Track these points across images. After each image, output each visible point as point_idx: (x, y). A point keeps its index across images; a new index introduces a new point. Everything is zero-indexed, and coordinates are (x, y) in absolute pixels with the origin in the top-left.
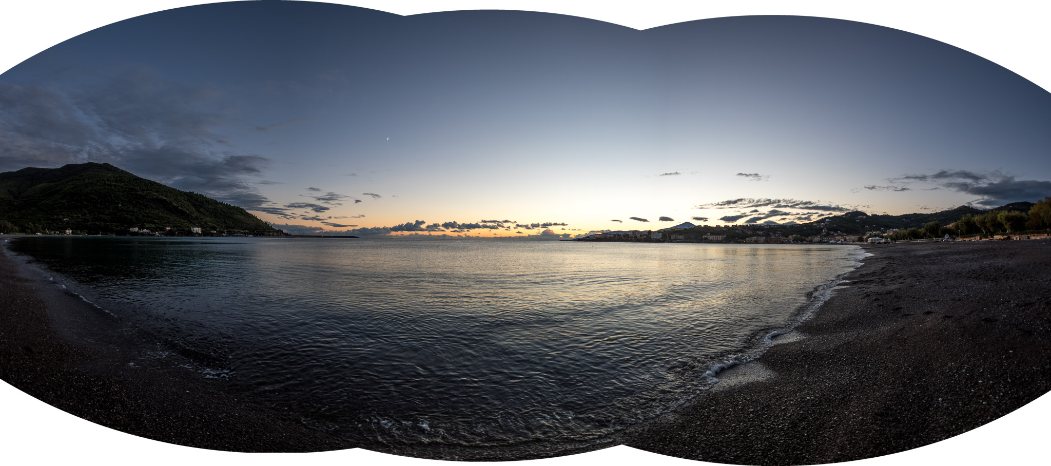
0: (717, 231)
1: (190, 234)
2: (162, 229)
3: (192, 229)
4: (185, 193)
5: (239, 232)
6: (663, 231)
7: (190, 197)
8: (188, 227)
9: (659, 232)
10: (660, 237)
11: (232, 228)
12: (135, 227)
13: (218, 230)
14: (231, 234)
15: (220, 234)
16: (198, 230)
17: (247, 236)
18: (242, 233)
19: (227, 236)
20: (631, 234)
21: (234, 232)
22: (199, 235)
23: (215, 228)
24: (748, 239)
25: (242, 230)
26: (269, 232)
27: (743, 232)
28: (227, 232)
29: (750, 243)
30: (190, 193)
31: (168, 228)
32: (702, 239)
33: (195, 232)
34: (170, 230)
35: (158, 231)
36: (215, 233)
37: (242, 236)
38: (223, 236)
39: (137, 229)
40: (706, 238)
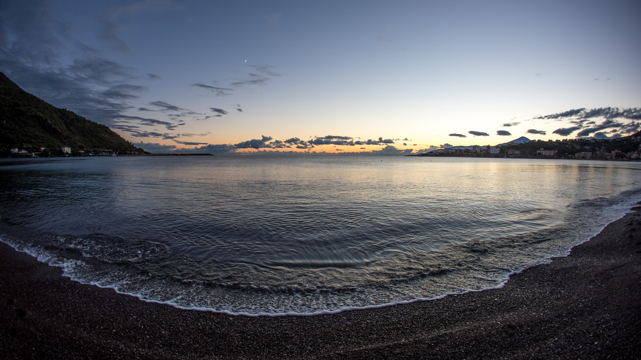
0: (549, 145)
1: (61, 154)
2: (37, 150)
3: (63, 149)
4: (59, 110)
5: (104, 151)
6: (500, 146)
7: (63, 113)
8: (59, 147)
9: (497, 147)
10: (498, 152)
11: (98, 147)
12: (15, 148)
13: (85, 149)
14: (97, 153)
15: (87, 154)
16: (68, 150)
17: (111, 156)
18: (107, 152)
19: (93, 156)
20: (471, 149)
21: (100, 151)
22: (70, 155)
23: (82, 148)
24: (576, 155)
25: (107, 149)
26: (131, 151)
27: (572, 147)
28: (93, 151)
29: (578, 158)
30: (63, 110)
31: (43, 149)
32: (536, 155)
33: (65, 152)
34: (44, 151)
35: (34, 152)
36: (83, 153)
37: (107, 156)
38: (90, 156)
39: (16, 150)
40: (540, 154)
